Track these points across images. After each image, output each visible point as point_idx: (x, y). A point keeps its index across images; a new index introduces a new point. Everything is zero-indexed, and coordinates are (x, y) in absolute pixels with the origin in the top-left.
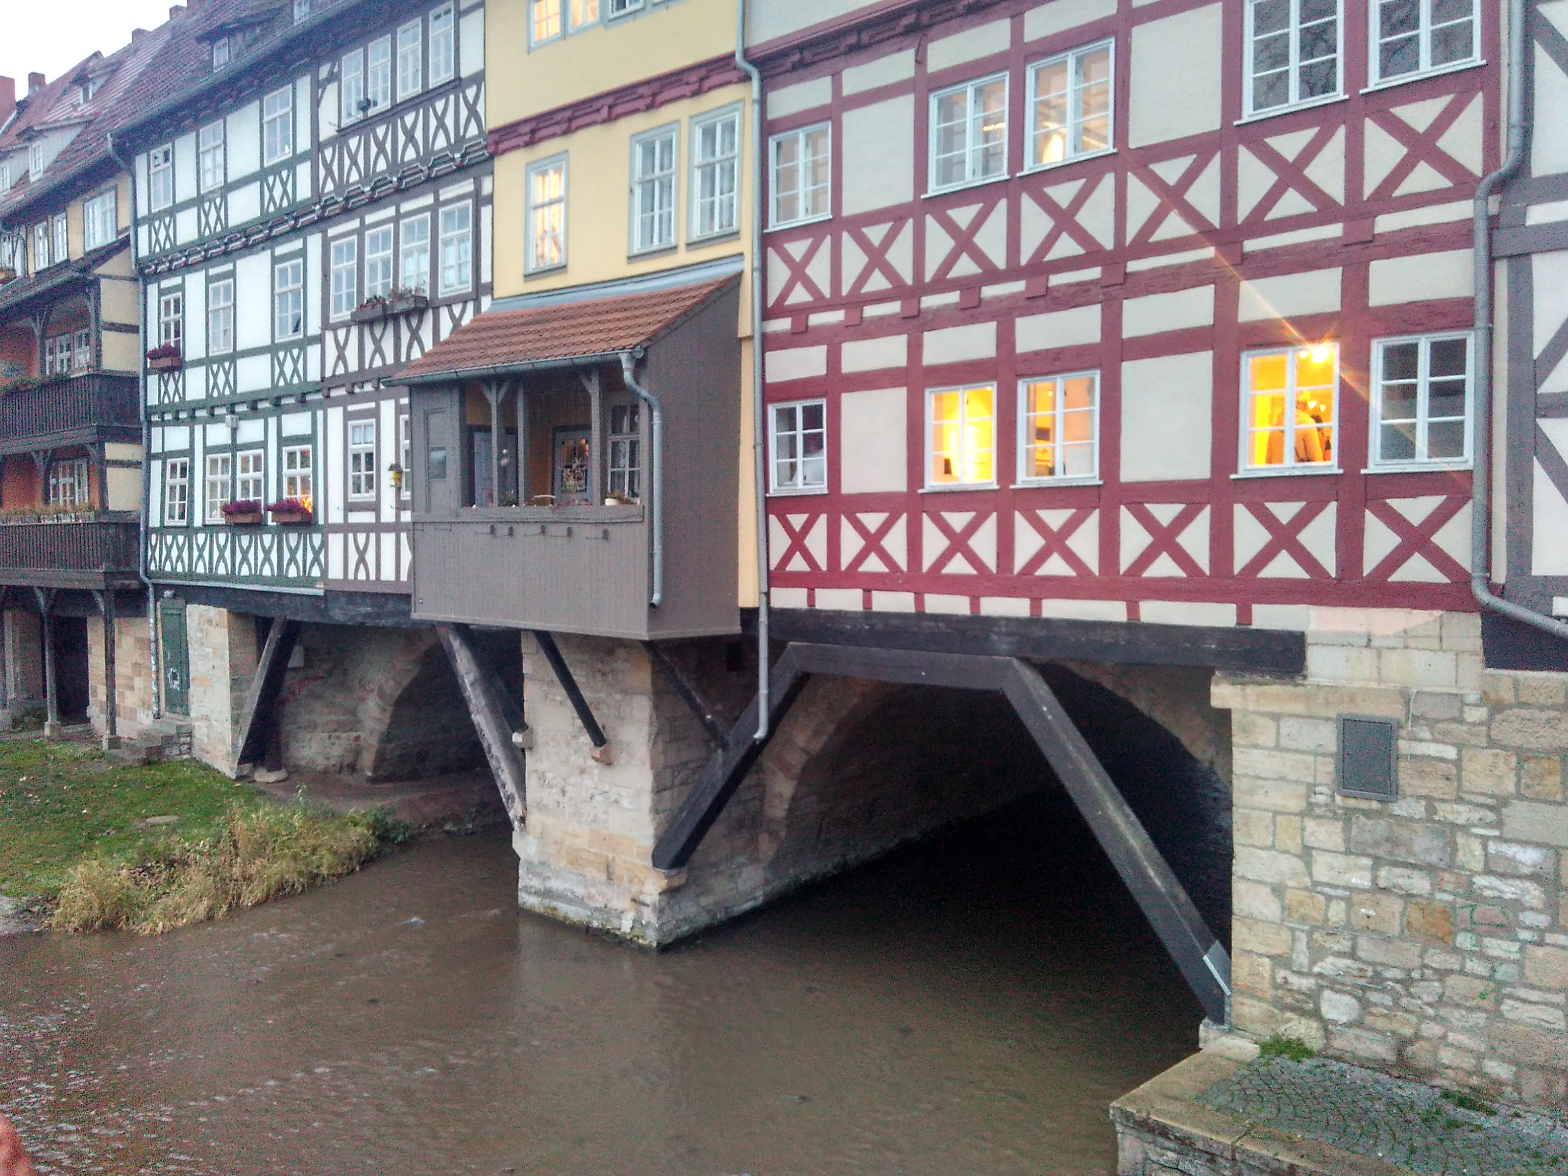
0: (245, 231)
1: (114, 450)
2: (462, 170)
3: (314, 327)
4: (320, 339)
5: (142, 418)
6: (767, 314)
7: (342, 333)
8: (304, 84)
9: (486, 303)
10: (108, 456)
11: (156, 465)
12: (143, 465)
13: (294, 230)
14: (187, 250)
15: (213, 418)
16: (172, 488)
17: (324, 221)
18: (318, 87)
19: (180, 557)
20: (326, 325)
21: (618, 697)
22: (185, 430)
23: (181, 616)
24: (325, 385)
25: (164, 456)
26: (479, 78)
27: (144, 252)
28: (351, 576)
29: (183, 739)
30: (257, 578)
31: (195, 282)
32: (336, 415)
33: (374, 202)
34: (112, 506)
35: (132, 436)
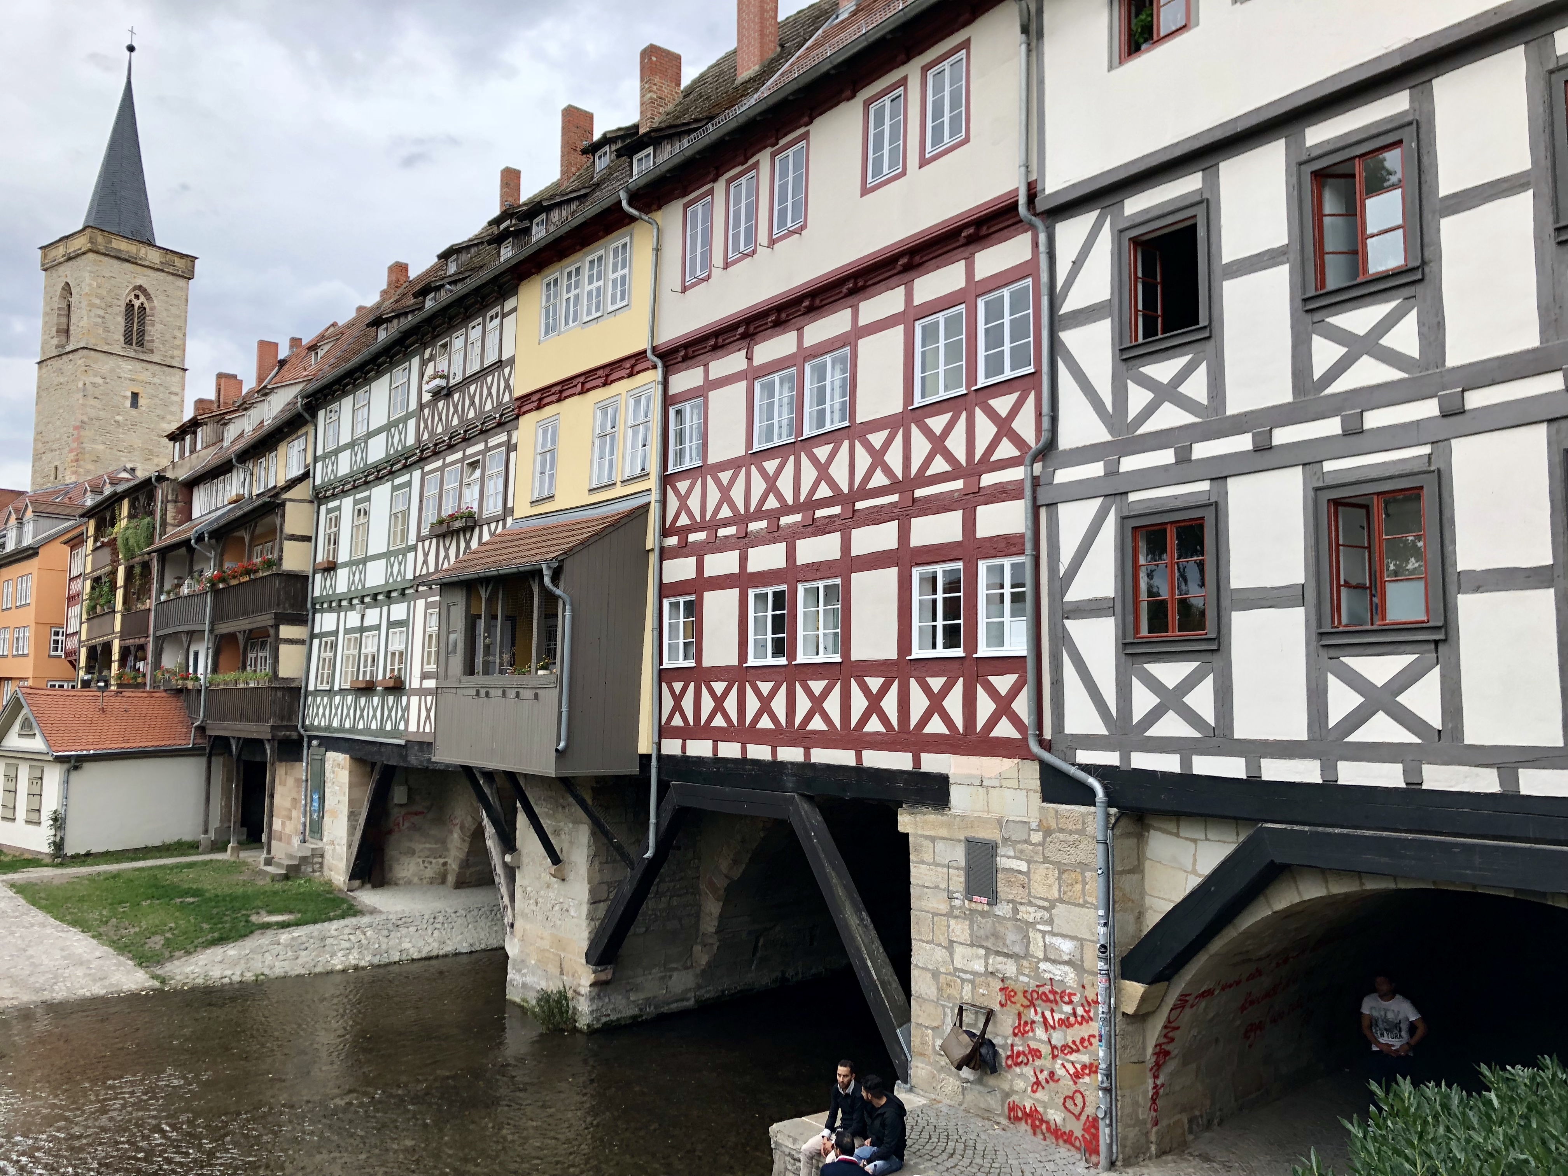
0: (377, 468)
1: (286, 631)
2: (500, 425)
3: (412, 539)
4: (414, 548)
5: (309, 605)
6: (665, 533)
7: (427, 543)
8: (416, 361)
9: (509, 520)
10: (281, 636)
11: (316, 642)
12: (305, 643)
13: (405, 467)
14: (343, 481)
15: (351, 606)
16: (324, 660)
17: (422, 460)
18: (424, 363)
19: (324, 715)
20: (419, 537)
21: (571, 825)
22: (334, 615)
23: (323, 761)
24: (416, 582)
25: (321, 635)
26: (512, 361)
27: (318, 482)
28: (421, 730)
29: (316, 860)
30: (367, 730)
31: (347, 504)
32: (421, 603)
33: (451, 447)
34: (282, 674)
35: (301, 619)
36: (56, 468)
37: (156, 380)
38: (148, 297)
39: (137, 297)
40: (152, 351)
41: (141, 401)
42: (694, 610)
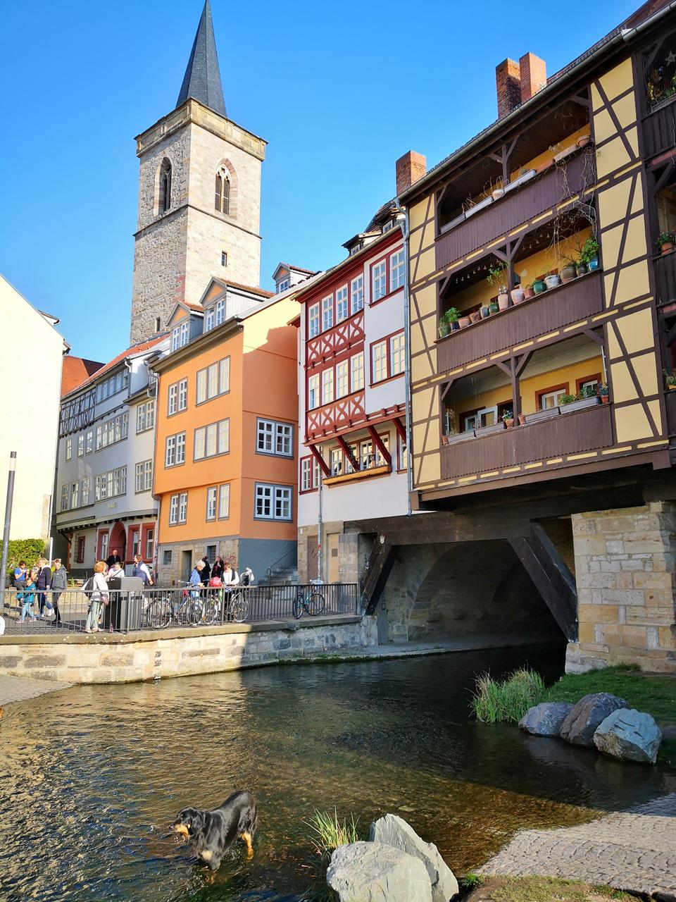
36: (159, 320)
37: (239, 243)
38: (232, 171)
39: (223, 170)
40: (235, 218)
41: (230, 260)
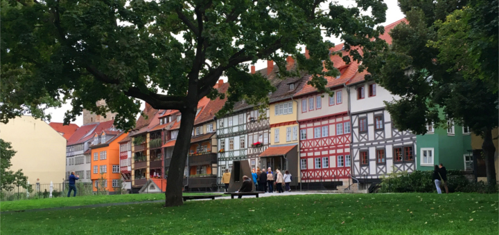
0: (236, 133)
1: (214, 165)
2: (267, 129)
3: (246, 147)
4: (247, 149)
5: (217, 160)
6: (301, 149)
7: (250, 149)
8: (245, 114)
9: (270, 146)
10: (212, 166)
11: (219, 167)
12: (217, 167)
13: (243, 134)
14: (226, 135)
15: (230, 160)
17: (248, 133)
18: (247, 115)
20: (248, 147)
22: (225, 162)
24: (248, 155)
25: (221, 166)
26: (269, 118)
27: (218, 134)
31: (227, 140)
32: (249, 159)
33: (255, 131)
34: (213, 174)
35: (216, 163)
36: (92, 118)
42: (306, 161)
